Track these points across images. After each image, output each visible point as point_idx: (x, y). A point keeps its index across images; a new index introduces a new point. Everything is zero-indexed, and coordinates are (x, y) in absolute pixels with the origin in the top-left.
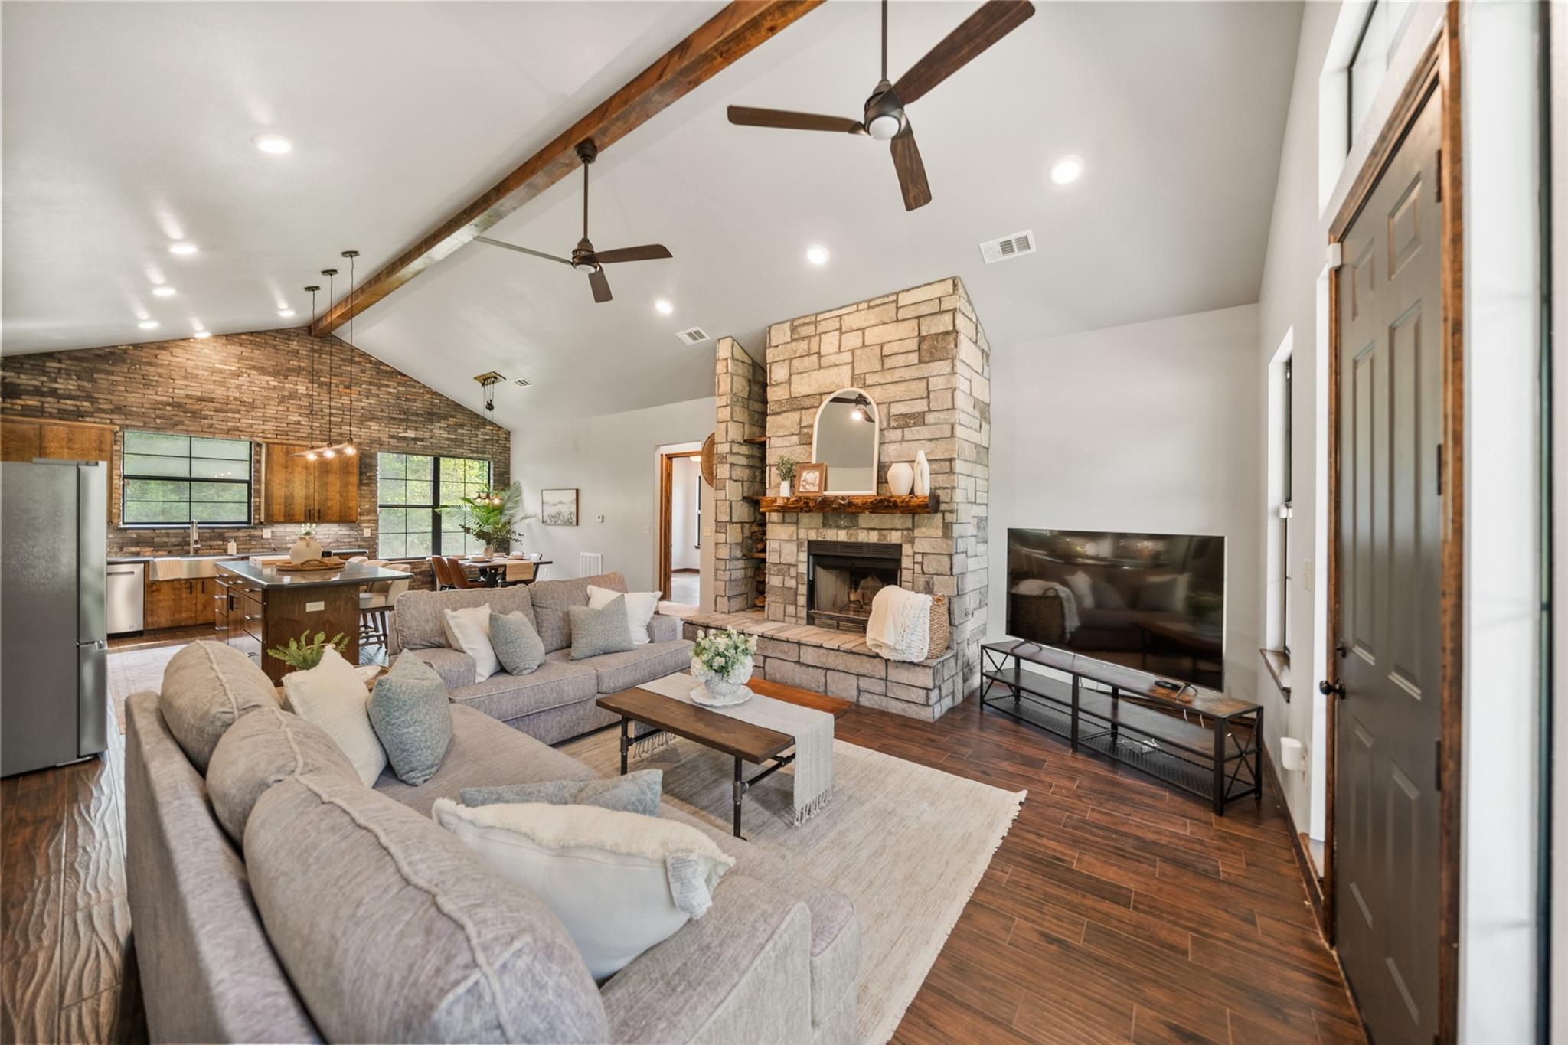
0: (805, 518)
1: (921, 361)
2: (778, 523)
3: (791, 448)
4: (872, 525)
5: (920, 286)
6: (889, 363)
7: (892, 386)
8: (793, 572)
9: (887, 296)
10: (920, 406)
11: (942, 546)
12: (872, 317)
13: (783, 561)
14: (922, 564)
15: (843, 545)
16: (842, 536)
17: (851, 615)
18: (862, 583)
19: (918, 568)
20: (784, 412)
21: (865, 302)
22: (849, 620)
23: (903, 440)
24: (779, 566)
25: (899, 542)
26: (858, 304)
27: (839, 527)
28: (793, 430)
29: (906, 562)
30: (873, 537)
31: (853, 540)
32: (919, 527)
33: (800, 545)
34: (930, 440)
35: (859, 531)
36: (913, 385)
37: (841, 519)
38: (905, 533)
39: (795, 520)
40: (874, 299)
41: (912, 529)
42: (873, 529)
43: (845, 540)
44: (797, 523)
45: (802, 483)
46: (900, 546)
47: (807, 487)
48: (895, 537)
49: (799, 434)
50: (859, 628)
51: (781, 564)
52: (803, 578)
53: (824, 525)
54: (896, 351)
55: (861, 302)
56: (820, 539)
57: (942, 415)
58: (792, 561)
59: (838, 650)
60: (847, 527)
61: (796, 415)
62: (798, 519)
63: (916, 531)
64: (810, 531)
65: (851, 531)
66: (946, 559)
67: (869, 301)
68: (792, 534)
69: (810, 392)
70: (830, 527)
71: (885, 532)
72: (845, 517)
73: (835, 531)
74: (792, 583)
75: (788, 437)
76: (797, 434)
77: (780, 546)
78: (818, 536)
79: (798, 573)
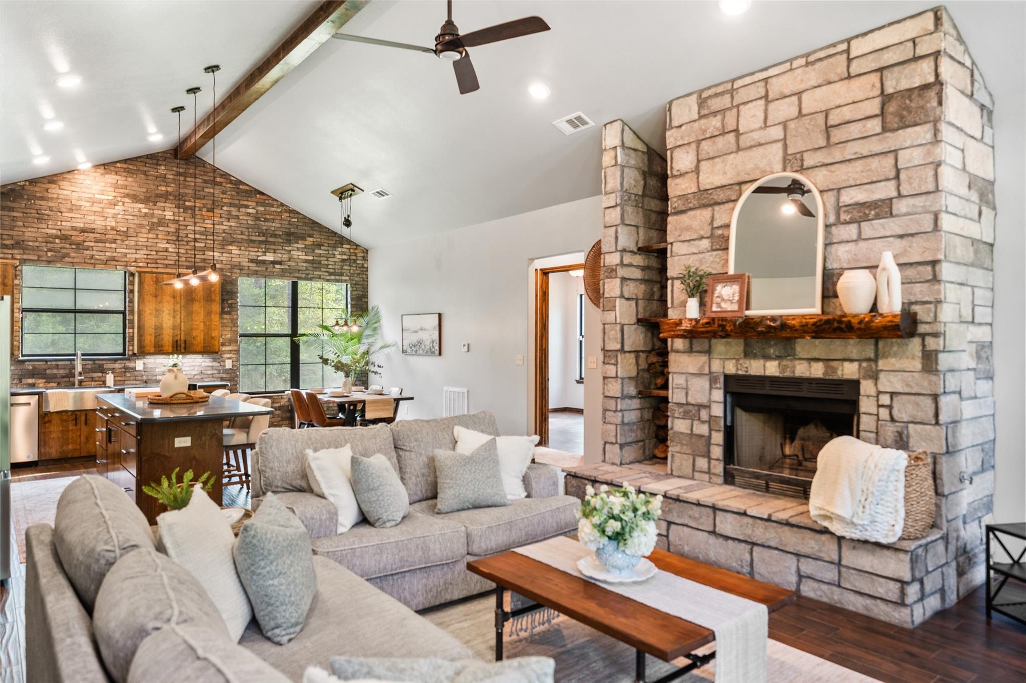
0: (720, 346)
1: (885, 129)
2: (684, 352)
3: (701, 256)
4: (815, 354)
5: (883, 27)
6: (838, 135)
7: (843, 167)
8: (704, 415)
9: (834, 45)
10: (886, 190)
11: (923, 383)
12: (812, 76)
13: (691, 400)
14: (890, 407)
15: (773, 380)
16: (772, 368)
17: (786, 474)
18: (801, 432)
19: (884, 413)
20: (691, 209)
21: (801, 56)
22: (783, 481)
23: (859, 238)
24: (686, 408)
25: (855, 377)
26: (791, 60)
27: (767, 357)
28: (702, 233)
29: (866, 405)
30: (817, 371)
31: (787, 374)
32: (885, 356)
33: (713, 380)
34: (901, 236)
35: (797, 362)
36: (874, 163)
37: (770, 346)
38: (864, 364)
39: (706, 347)
40: (815, 51)
41: (875, 360)
42: (816, 360)
43: (777, 374)
44: (709, 352)
45: (716, 300)
46: (855, 385)
47: (723, 305)
48: (849, 371)
49: (712, 237)
50: (797, 491)
51: (688, 404)
52: (718, 424)
53: (747, 355)
54: (848, 117)
55: (795, 58)
56: (740, 372)
57: (919, 201)
58: (703, 400)
59: (769, 520)
60: (778, 358)
61: (706, 213)
62: (710, 347)
63: (880, 363)
64: (727, 362)
65: (784, 363)
66: (928, 402)
67: (807, 55)
68: (703, 367)
69: (725, 181)
70: (756, 357)
71: (834, 364)
72: (775, 344)
73: (762, 362)
74: (703, 429)
75: (696, 242)
76: (708, 238)
77: (687, 381)
78: (738, 369)
79: (711, 416)
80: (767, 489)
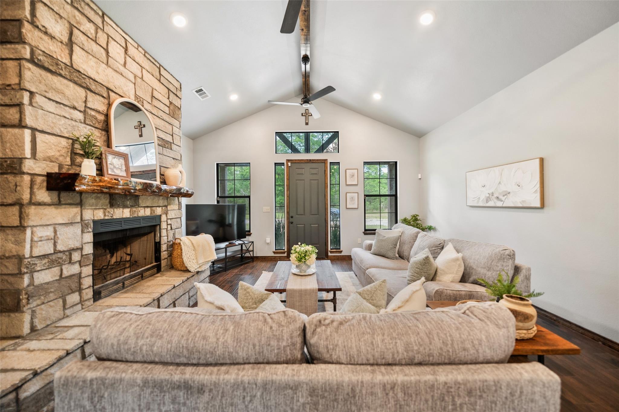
0: (90, 199)
1: (169, 114)
2: (49, 205)
3: (74, 123)
4: (148, 205)
6: (155, 103)
8: (76, 256)
10: (169, 139)
13: (60, 247)
14: (171, 224)
15: (126, 220)
16: (126, 213)
19: (169, 227)
20: (61, 75)
21: (144, 50)
22: (131, 277)
23: (163, 154)
24: (54, 256)
25: (160, 214)
27: (125, 207)
28: (76, 105)
29: (164, 225)
30: (147, 212)
31: (135, 215)
32: (170, 205)
33: (84, 226)
35: (140, 209)
36: (167, 125)
37: (128, 200)
38: (164, 208)
39: (78, 200)
40: (148, 54)
41: (166, 206)
42: (148, 207)
43: (129, 216)
44: (81, 204)
45: (109, 166)
46: (160, 217)
48: (159, 211)
49: (84, 112)
51: (56, 252)
52: (88, 259)
53: (112, 205)
54: (160, 99)
55: (141, 47)
56: (106, 218)
57: (178, 148)
58: (78, 245)
60: (132, 206)
61: (81, 92)
62: (81, 201)
63: (168, 207)
64: (96, 211)
65: (134, 209)
67: (145, 52)
68: (75, 216)
70: (119, 206)
71: (154, 208)
72: (130, 199)
73: (121, 209)
74: (75, 269)
75: (67, 108)
76: (80, 111)
77: (55, 232)
78: (105, 215)
79: (82, 256)
80: (123, 287)
